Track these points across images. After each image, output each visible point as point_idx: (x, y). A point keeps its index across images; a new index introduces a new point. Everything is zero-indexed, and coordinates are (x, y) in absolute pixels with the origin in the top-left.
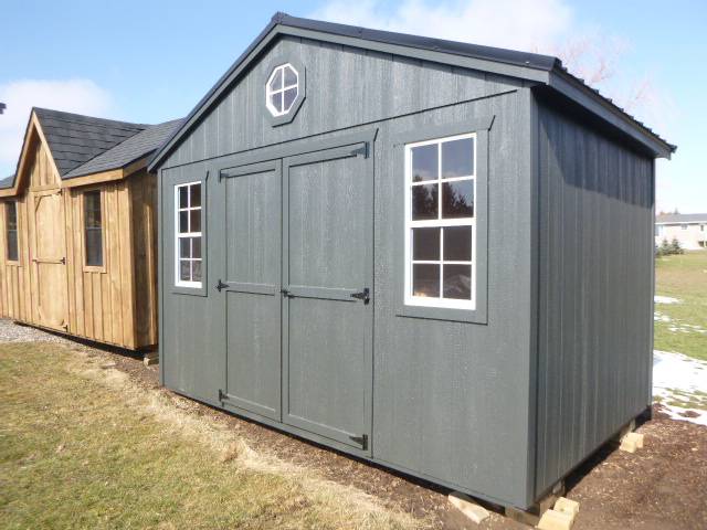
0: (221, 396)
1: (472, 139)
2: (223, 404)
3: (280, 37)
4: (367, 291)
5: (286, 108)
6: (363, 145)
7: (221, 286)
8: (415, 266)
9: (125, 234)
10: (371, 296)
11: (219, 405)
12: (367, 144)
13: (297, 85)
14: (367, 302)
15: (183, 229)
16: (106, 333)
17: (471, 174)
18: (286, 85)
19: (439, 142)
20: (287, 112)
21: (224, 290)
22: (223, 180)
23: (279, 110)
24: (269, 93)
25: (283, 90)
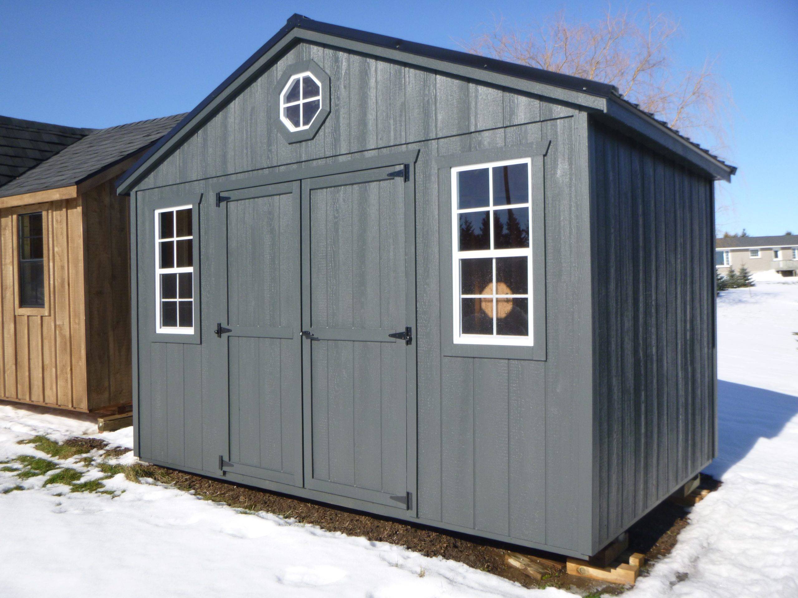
0: (222, 463)
1: (526, 165)
2: (225, 473)
3: (297, 41)
4: (408, 330)
5: (305, 123)
6: (402, 167)
7: (220, 331)
8: (464, 300)
9: (76, 266)
10: (413, 336)
11: (218, 474)
12: (407, 167)
13: (319, 98)
14: (409, 342)
15: (166, 262)
16: (48, 392)
17: (526, 201)
18: (305, 97)
19: (490, 166)
20: (307, 127)
21: (225, 336)
22: (223, 204)
23: (297, 124)
24: (283, 106)
25: (301, 102)
